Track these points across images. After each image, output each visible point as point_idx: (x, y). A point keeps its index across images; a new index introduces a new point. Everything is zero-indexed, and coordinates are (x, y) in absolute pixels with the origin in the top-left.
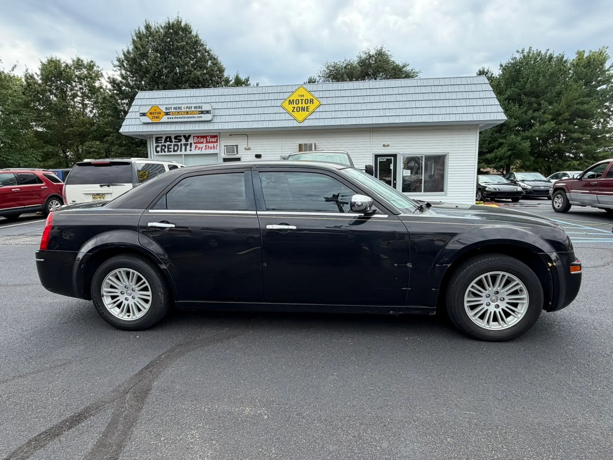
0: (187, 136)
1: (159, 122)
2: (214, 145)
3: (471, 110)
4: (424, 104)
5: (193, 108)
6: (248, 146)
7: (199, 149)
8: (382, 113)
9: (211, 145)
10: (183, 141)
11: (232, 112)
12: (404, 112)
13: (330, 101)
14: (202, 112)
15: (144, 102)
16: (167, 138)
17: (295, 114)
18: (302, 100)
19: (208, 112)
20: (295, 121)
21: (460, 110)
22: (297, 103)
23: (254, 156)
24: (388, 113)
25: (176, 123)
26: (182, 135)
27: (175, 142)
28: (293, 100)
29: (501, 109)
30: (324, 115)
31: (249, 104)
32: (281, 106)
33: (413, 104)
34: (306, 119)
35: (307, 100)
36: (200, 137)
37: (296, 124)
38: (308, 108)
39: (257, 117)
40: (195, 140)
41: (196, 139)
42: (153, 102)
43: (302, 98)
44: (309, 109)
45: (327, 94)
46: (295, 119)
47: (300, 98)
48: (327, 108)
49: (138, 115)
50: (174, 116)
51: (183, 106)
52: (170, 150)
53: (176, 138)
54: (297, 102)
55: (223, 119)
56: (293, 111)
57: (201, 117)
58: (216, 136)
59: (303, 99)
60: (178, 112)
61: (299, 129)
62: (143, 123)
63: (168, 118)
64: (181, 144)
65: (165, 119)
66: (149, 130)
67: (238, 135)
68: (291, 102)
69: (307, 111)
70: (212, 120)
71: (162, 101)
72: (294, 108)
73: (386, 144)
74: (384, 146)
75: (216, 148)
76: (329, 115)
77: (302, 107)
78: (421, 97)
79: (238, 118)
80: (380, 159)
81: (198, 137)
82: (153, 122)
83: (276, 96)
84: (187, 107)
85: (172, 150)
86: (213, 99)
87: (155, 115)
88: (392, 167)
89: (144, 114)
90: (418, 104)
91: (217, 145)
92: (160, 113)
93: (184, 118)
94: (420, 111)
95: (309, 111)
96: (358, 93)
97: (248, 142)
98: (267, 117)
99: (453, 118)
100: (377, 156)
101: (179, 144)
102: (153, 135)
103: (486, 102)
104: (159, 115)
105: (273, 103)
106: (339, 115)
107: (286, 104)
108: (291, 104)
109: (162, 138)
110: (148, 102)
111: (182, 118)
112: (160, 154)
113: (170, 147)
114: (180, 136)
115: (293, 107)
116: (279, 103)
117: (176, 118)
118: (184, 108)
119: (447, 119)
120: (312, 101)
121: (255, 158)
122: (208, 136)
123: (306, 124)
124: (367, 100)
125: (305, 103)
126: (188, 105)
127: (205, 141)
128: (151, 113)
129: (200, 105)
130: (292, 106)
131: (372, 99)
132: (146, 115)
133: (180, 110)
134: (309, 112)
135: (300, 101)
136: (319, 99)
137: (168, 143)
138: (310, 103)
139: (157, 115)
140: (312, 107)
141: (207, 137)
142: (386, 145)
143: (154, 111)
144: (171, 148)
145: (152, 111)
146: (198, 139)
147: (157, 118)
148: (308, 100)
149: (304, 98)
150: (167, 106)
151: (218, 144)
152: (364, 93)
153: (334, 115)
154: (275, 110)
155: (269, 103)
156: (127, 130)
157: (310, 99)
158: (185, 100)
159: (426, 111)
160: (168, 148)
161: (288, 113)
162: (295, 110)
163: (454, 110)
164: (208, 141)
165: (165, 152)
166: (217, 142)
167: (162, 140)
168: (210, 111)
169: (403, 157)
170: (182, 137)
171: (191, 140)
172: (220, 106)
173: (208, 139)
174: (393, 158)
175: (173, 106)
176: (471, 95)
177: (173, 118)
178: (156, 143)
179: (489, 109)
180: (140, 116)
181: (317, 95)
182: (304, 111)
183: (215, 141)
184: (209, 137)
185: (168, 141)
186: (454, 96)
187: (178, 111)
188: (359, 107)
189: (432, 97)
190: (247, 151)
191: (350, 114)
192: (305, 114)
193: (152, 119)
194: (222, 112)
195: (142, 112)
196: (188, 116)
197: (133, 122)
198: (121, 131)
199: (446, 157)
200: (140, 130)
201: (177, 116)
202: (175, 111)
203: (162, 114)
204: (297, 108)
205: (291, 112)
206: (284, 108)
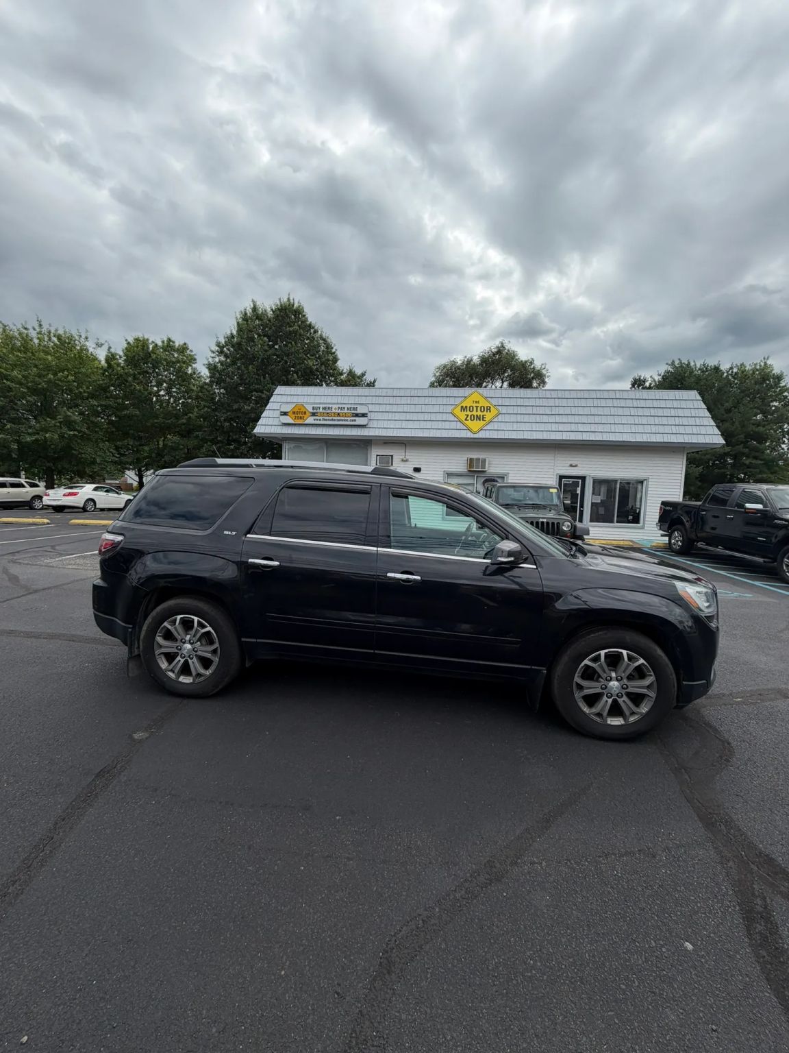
1: (303, 423)
3: (682, 430)
4: (624, 420)
5: (346, 409)
6: (405, 458)
8: (573, 427)
11: (390, 416)
13: (510, 410)
14: (357, 415)
15: (284, 399)
17: (469, 423)
18: (477, 407)
19: (364, 415)
20: (468, 431)
21: (668, 429)
23: (412, 469)
24: (581, 427)
25: (325, 425)
28: (466, 407)
29: (717, 431)
30: (503, 426)
32: (451, 413)
34: (481, 430)
35: (482, 408)
37: (469, 435)
38: (484, 417)
39: (423, 425)
42: (295, 399)
43: (477, 405)
45: (507, 402)
46: (469, 429)
47: (474, 405)
48: (507, 418)
49: (277, 414)
50: (321, 418)
51: (334, 406)
54: (471, 409)
55: (381, 424)
56: (466, 420)
57: (355, 420)
60: (327, 413)
61: (472, 441)
62: (283, 424)
63: (315, 420)
65: (310, 420)
66: (289, 432)
67: (394, 443)
68: (463, 409)
69: (483, 420)
70: (367, 425)
71: (307, 399)
72: (468, 415)
73: (574, 463)
74: (571, 466)
76: (509, 426)
77: (477, 415)
79: (398, 424)
80: (565, 481)
82: (296, 423)
83: (445, 401)
84: (339, 408)
86: (369, 400)
87: (299, 415)
88: (579, 491)
89: (285, 414)
90: (617, 420)
92: (305, 413)
93: (334, 420)
94: (621, 428)
96: (545, 402)
97: (405, 453)
98: (435, 425)
99: (660, 439)
100: (561, 477)
104: (303, 415)
105: (442, 409)
106: (523, 427)
107: (457, 411)
108: (464, 411)
110: (289, 399)
111: (330, 420)
115: (466, 415)
116: (449, 409)
117: (324, 420)
118: (335, 409)
119: (653, 439)
120: (489, 409)
121: (413, 471)
123: (482, 435)
124: (555, 411)
125: (481, 411)
126: (340, 406)
128: (294, 413)
129: (355, 407)
130: (465, 413)
132: (287, 415)
133: (330, 411)
134: (485, 422)
135: (475, 408)
136: (498, 407)
138: (487, 411)
139: (301, 415)
140: (489, 416)
143: (299, 411)
145: (296, 410)
147: (301, 418)
148: (484, 407)
149: (480, 405)
150: (315, 406)
152: (551, 402)
154: (445, 417)
155: (436, 409)
156: (262, 431)
157: (487, 407)
158: (334, 400)
159: (627, 428)
161: (460, 421)
162: (469, 418)
163: (660, 429)
168: (366, 414)
169: (593, 479)
172: (377, 408)
174: (580, 481)
175: (321, 406)
177: (320, 420)
179: (701, 430)
181: (494, 402)
182: (480, 420)
187: (327, 412)
188: (545, 419)
190: (403, 463)
191: (535, 427)
192: (482, 423)
193: (295, 419)
194: (379, 416)
195: (282, 410)
196: (340, 418)
197: (271, 422)
198: (255, 431)
199: (645, 483)
200: (279, 431)
201: (326, 418)
202: (323, 411)
203: (308, 414)
204: (471, 416)
205: (463, 420)
206: (455, 415)
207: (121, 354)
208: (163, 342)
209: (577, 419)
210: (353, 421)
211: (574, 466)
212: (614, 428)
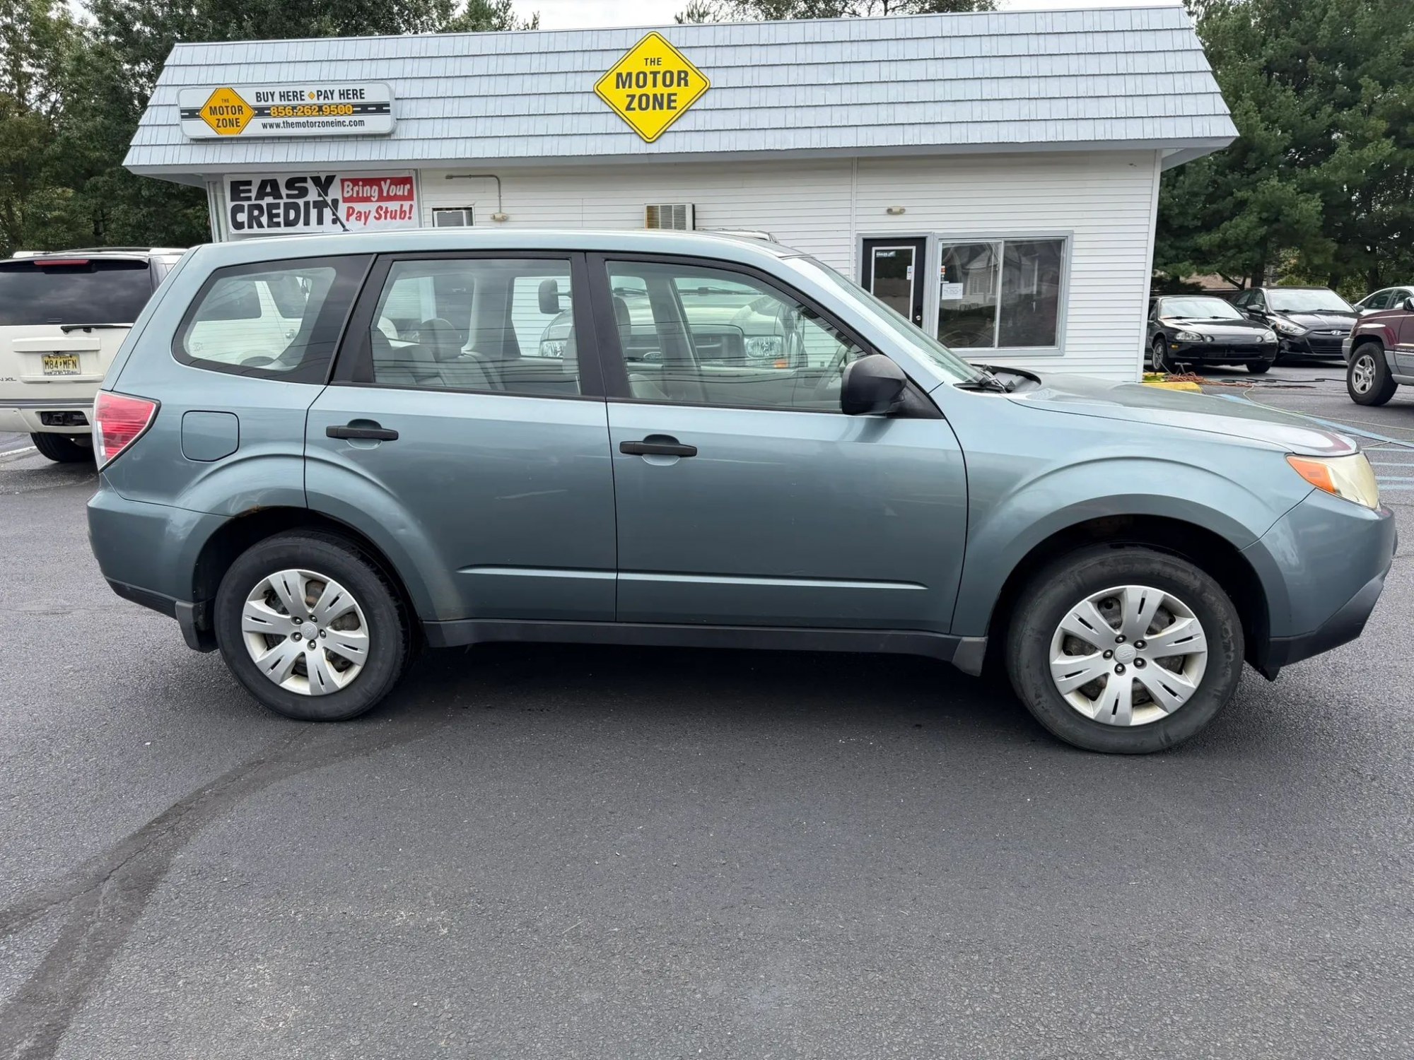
0: (323, 180)
1: (238, 136)
2: (402, 206)
3: (1140, 107)
4: (1005, 89)
5: (336, 95)
6: (500, 212)
7: (360, 217)
8: (884, 114)
9: (393, 206)
10: (313, 195)
11: (450, 108)
12: (948, 112)
13: (735, 78)
14: (364, 109)
15: (192, 76)
16: (263, 184)
17: (636, 116)
18: (655, 74)
19: (381, 108)
20: (634, 136)
21: (1107, 108)
22: (641, 83)
24: (902, 114)
25: (290, 139)
26: (308, 175)
27: (288, 196)
28: (629, 75)
29: (1222, 107)
30: (718, 120)
31: (501, 86)
32: (594, 92)
33: (973, 90)
34: (665, 132)
35: (668, 75)
36: (361, 183)
37: (637, 147)
38: (673, 98)
39: (526, 126)
40: (346, 189)
41: (349, 189)
42: (218, 76)
44: (675, 101)
45: (727, 57)
46: (636, 133)
47: (648, 69)
48: (726, 99)
49: (175, 115)
50: (281, 120)
51: (307, 89)
52: (275, 220)
53: (290, 184)
54: (641, 80)
55: (426, 129)
56: (628, 108)
57: (361, 123)
58: (406, 181)
59: (659, 72)
60: (294, 108)
61: (646, 161)
62: (191, 139)
63: (265, 126)
64: (307, 204)
65: (254, 127)
66: (209, 160)
67: (470, 176)
68: (622, 80)
69: (669, 107)
70: (393, 132)
71: (245, 74)
72: (633, 97)
73: (896, 205)
74: (890, 211)
75: (408, 215)
76: (731, 120)
77: (655, 96)
78: (996, 68)
79: (468, 128)
80: (876, 251)
81: (355, 182)
82: (220, 136)
83: (579, 62)
84: (319, 93)
85: (281, 220)
86: (396, 69)
87: (225, 116)
88: (911, 275)
89: (191, 114)
90: (989, 89)
91: (411, 206)
92: (240, 109)
93: (313, 124)
94: (995, 111)
95: (675, 108)
96: (818, 54)
97: (500, 199)
98: (555, 125)
99: (1085, 132)
100: (869, 243)
101: (301, 202)
102: (224, 174)
103: (1180, 84)
104: (237, 116)
105: (573, 83)
106: (763, 119)
107: (609, 86)
108: (624, 87)
109: (249, 183)
110: (204, 75)
111: (303, 125)
112: (246, 230)
113: (274, 211)
114: (304, 180)
115: (628, 96)
116: (588, 83)
117: (287, 124)
118: (311, 96)
119: (1070, 133)
120: (683, 78)
122: (385, 180)
123: (667, 145)
124: (841, 74)
125: (665, 85)
126: (323, 88)
127: (376, 194)
128: (213, 111)
129: (358, 87)
130: (628, 91)
131: (856, 73)
132: (198, 117)
133: (300, 102)
134: (673, 112)
135: (650, 78)
136: (704, 71)
137: (269, 200)
138: (679, 85)
139: (231, 116)
140: (683, 95)
141: (383, 183)
142: (894, 210)
143: (224, 105)
144: (278, 215)
145: (217, 103)
146: (356, 188)
148: (672, 74)
149: (662, 69)
150: (261, 90)
151: (415, 203)
152: (833, 53)
153: (746, 119)
154: (579, 103)
155: (558, 83)
156: (144, 161)
158: (312, 72)
159: (1010, 111)
160: (271, 216)
161: (615, 112)
162: (635, 104)
163: (1091, 108)
164: (385, 194)
165: (260, 225)
166: (410, 197)
167: (249, 191)
168: (388, 105)
169: (943, 244)
170: (309, 180)
171: (334, 192)
172: (415, 89)
173: (385, 188)
174: (914, 248)
175: (277, 90)
176: (1141, 63)
177: (278, 126)
178: (232, 200)
179: (1189, 105)
180: (183, 117)
181: (697, 58)
182: (661, 108)
183: (406, 194)
184: (388, 181)
185: (268, 194)
186: (1092, 65)
187: (292, 103)
188: (818, 96)
189: (1028, 67)
190: (498, 224)
191: (791, 118)
192: (665, 115)
193: (218, 126)
194: (423, 109)
195: (186, 105)
196: (324, 119)
197: (162, 136)
198: (128, 161)
199: (1067, 245)
200: (184, 160)
201: (290, 120)
202: (283, 103)
203: (247, 112)
204: (640, 97)
205: (623, 109)
206: (602, 99)
209: (894, 93)
211: (897, 214)
212: (979, 111)
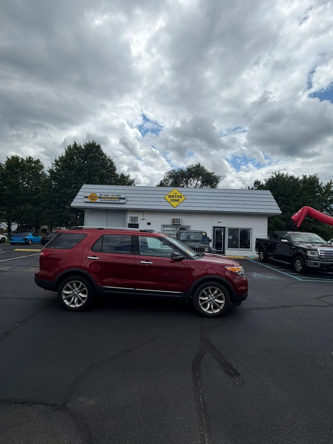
1: (95, 202)
3: (264, 207)
4: (240, 203)
5: (115, 196)
6: (143, 218)
8: (218, 205)
11: (137, 199)
13: (190, 197)
14: (121, 198)
15: (86, 190)
17: (172, 203)
18: (176, 196)
19: (124, 199)
20: (172, 206)
21: (258, 207)
23: (147, 223)
24: (222, 206)
25: (105, 203)
29: (278, 208)
30: (188, 204)
32: (164, 198)
33: (234, 202)
34: (177, 206)
37: (172, 208)
38: (179, 200)
39: (151, 203)
42: (92, 191)
45: (189, 194)
47: (175, 195)
48: (189, 201)
49: (83, 197)
50: (104, 199)
51: (110, 194)
54: (173, 196)
55: (132, 203)
57: (120, 201)
61: (174, 211)
62: (85, 202)
63: (100, 200)
65: (99, 200)
66: (88, 206)
67: (138, 211)
68: (170, 196)
69: (178, 202)
70: (125, 203)
71: (97, 191)
73: (220, 221)
74: (218, 222)
76: (190, 205)
77: (176, 199)
79: (140, 203)
80: (216, 229)
82: (91, 201)
83: (161, 193)
84: (112, 195)
86: (126, 192)
87: (93, 198)
88: (222, 234)
89: (86, 197)
92: (96, 197)
93: (110, 201)
94: (238, 206)
95: (180, 202)
96: (206, 194)
97: (144, 216)
98: (157, 203)
99: (255, 211)
100: (214, 227)
103: (271, 204)
105: (160, 196)
106: (196, 205)
107: (167, 197)
110: (89, 190)
111: (108, 200)
116: (163, 196)
118: (110, 195)
119: (252, 211)
120: (181, 197)
121: (147, 224)
123: (177, 208)
124: (210, 198)
125: (177, 197)
126: (113, 194)
129: (120, 195)
130: (170, 198)
131: (213, 198)
133: (108, 196)
135: (175, 196)
136: (185, 196)
138: (180, 198)
139: (94, 198)
140: (181, 200)
143: (93, 196)
148: (179, 196)
149: (177, 195)
150: (101, 194)
152: (209, 194)
153: (193, 205)
154: (161, 200)
155: (157, 196)
156: (75, 205)
157: (180, 196)
158: (110, 191)
159: (241, 206)
161: (168, 202)
162: (172, 201)
163: (255, 206)
169: (228, 228)
172: (130, 195)
174: (223, 229)
175: (104, 194)
176: (263, 200)
177: (103, 200)
179: (273, 207)
181: (183, 193)
182: (177, 202)
186: (255, 199)
188: (206, 201)
189: (244, 199)
190: (142, 220)
191: (201, 205)
194: (131, 199)
195: (85, 195)
196: (113, 200)
197: (79, 201)
198: (71, 205)
199: (251, 230)
200: (83, 205)
201: (106, 199)
202: (105, 196)
203: (97, 197)
204: (173, 200)
205: (170, 201)
206: (166, 199)
207: (4, 164)
208: (27, 158)
209: (220, 202)
210: (119, 201)
211: (220, 223)
212: (236, 206)
